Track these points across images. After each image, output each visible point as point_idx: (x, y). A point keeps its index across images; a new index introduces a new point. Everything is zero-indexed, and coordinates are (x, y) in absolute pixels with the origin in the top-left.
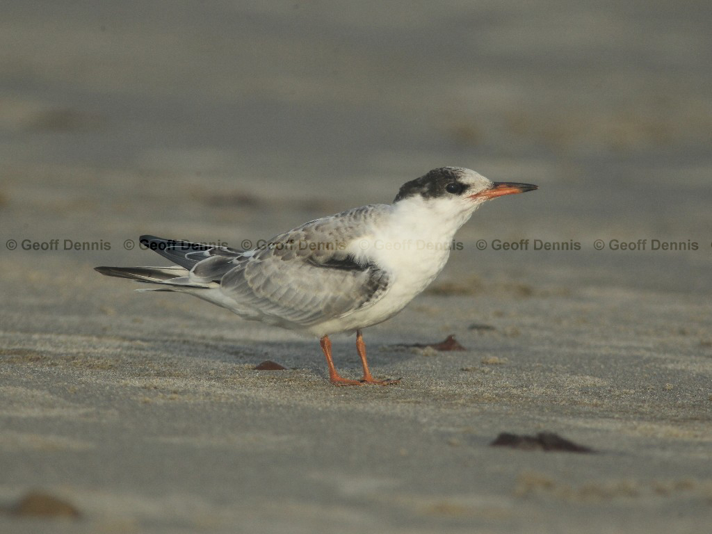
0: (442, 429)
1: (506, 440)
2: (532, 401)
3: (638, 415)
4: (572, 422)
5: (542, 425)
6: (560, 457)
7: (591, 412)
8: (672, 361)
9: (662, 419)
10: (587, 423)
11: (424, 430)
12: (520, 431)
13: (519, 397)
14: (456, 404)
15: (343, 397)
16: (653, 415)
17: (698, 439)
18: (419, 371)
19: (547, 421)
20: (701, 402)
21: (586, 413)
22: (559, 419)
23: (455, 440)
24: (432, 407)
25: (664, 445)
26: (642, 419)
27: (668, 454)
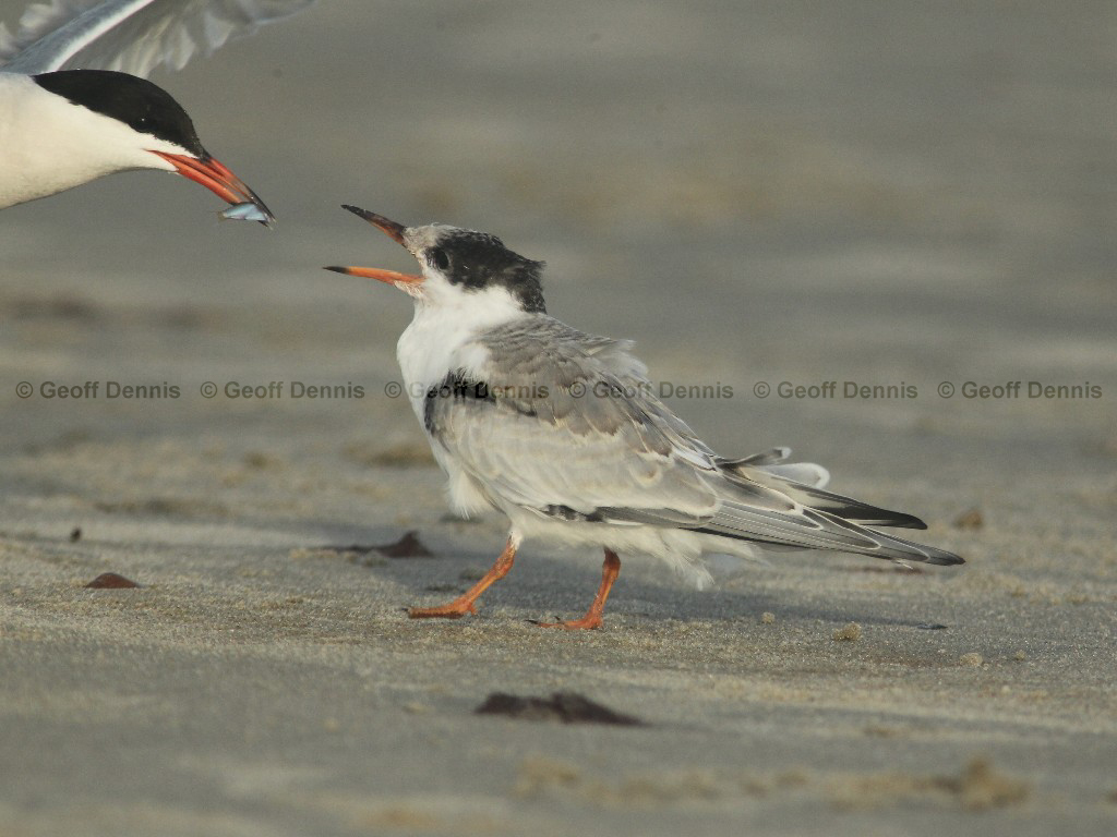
0: (395, 686)
1: (500, 705)
2: (544, 642)
3: (717, 664)
4: (609, 675)
5: (559, 680)
6: (589, 732)
7: (638, 659)
8: (774, 576)
9: (757, 671)
10: (634, 676)
11: (367, 687)
12: (523, 689)
13: (522, 633)
14: (419, 645)
15: (233, 634)
16: (742, 664)
17: (816, 704)
18: (359, 589)
19: (569, 673)
20: (822, 642)
21: (631, 660)
22: (588, 671)
23: (416, 705)
24: (380, 650)
25: (759, 714)
26: (724, 671)
27: (766, 728)
